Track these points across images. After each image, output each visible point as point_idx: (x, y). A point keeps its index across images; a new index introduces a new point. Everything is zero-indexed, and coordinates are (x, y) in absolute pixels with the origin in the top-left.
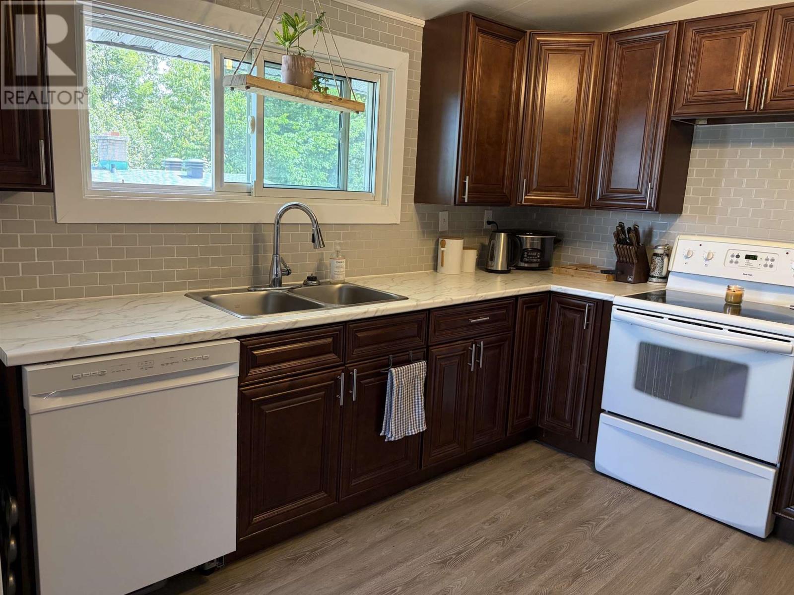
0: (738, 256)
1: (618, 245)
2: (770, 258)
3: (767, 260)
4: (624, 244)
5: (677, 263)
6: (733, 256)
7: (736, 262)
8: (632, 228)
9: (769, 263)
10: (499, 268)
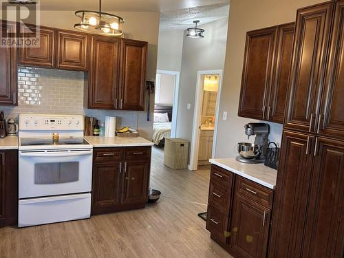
0: (48, 121)
3: (58, 121)
5: (22, 126)
6: (46, 121)
7: (48, 123)
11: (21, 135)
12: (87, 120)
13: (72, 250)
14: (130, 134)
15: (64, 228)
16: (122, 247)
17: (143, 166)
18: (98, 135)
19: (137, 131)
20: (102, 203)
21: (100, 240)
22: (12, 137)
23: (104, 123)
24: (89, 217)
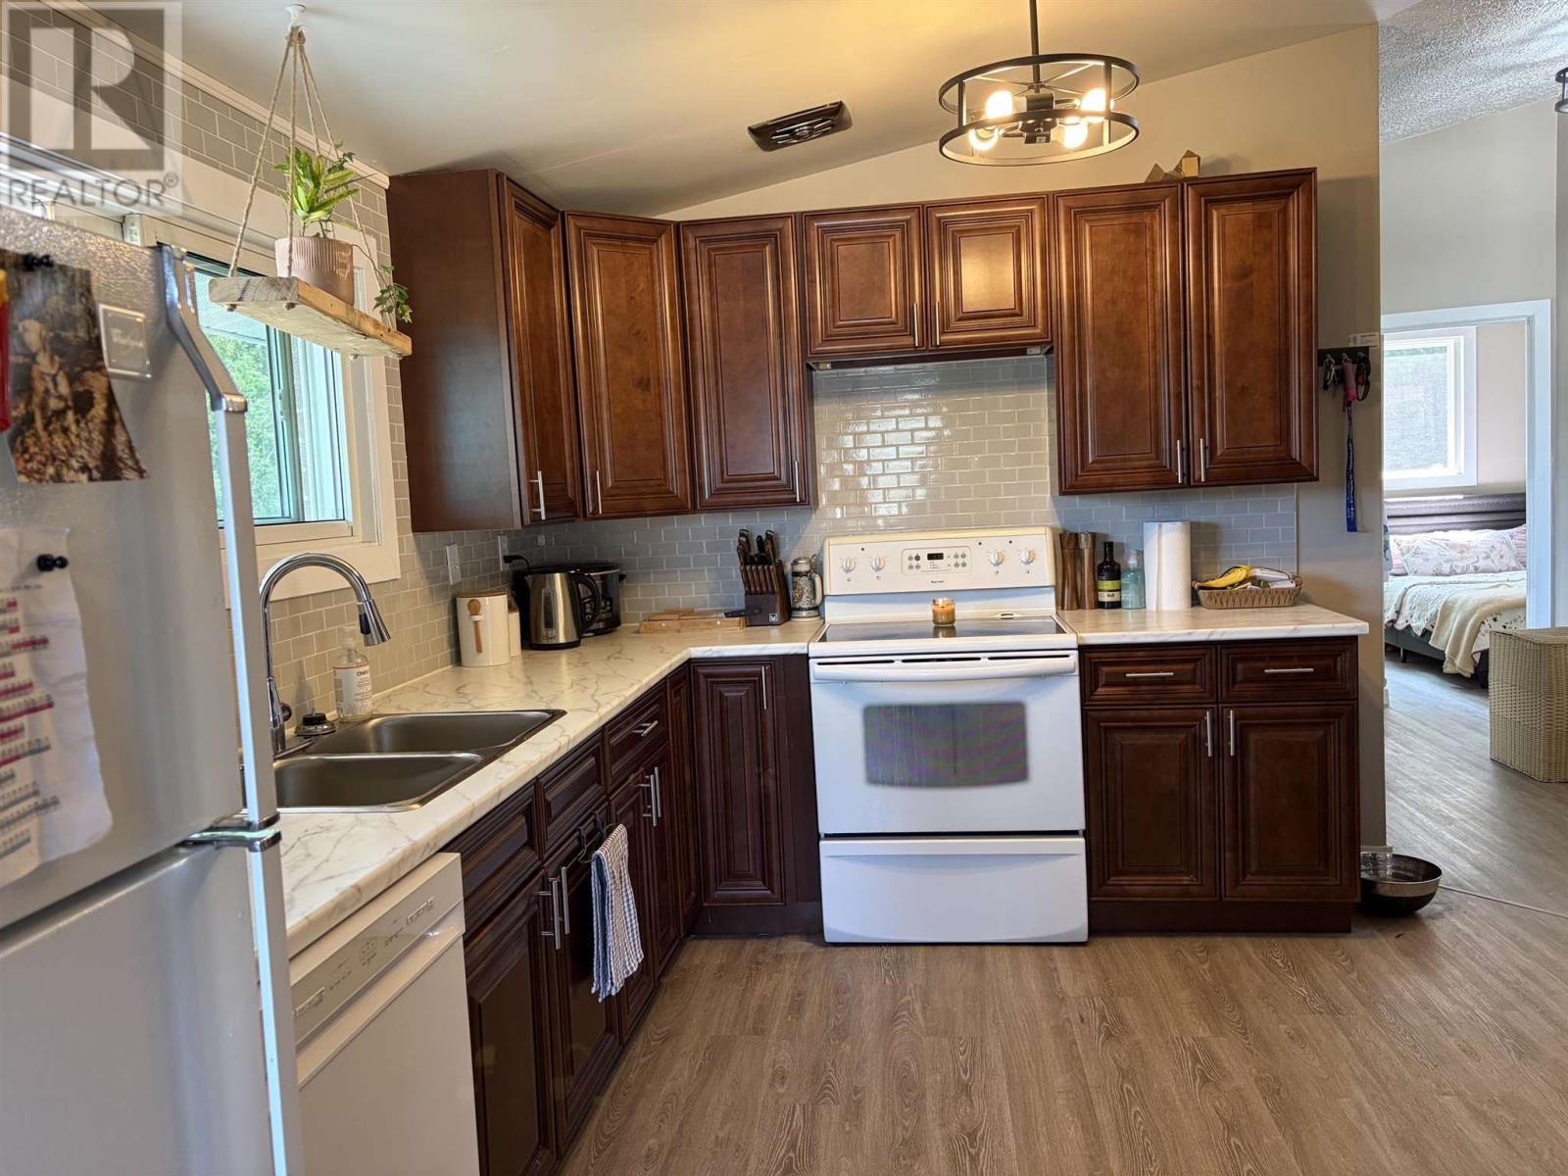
0: (918, 558)
1: (748, 568)
2: (960, 554)
3: (956, 556)
4: (752, 564)
5: (834, 581)
6: (910, 558)
7: (918, 567)
8: (764, 537)
9: (960, 560)
10: (562, 640)
11: (834, 613)
12: (1067, 545)
13: (994, 1047)
14: (1258, 595)
15: (980, 966)
17: (1320, 733)
18: (1117, 605)
19: (1294, 578)
20: (1140, 885)
21: (1114, 1031)
22: (804, 621)
23: (1140, 554)
24: (1084, 938)
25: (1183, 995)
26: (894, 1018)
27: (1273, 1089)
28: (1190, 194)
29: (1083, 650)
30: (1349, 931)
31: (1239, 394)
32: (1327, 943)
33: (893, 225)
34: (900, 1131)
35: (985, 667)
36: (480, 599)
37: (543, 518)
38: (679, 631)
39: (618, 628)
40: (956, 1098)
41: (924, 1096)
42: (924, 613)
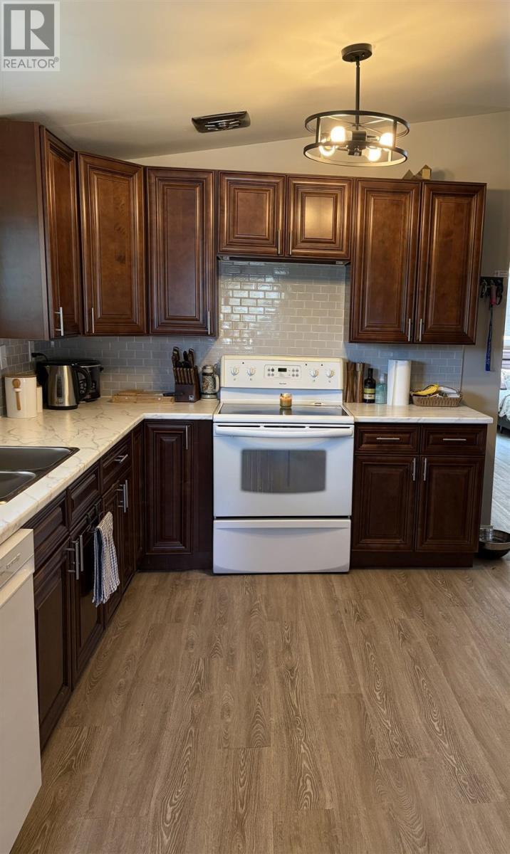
0: (273, 370)
1: (178, 369)
2: (295, 369)
3: (293, 371)
4: (180, 367)
5: (226, 380)
6: (269, 370)
7: (273, 375)
8: (188, 352)
9: (295, 373)
10: (67, 404)
11: (225, 397)
12: (350, 368)
13: (302, 626)
14: (441, 401)
15: (295, 585)
16: (406, 637)
17: (466, 471)
18: (372, 401)
19: (459, 393)
20: (375, 544)
21: (361, 616)
22: (208, 401)
23: (386, 376)
24: (347, 570)
25: (394, 598)
26: (251, 613)
27: (435, 642)
28: (425, 188)
29: (357, 424)
30: (471, 566)
31: (441, 297)
32: (461, 572)
33: (269, 185)
34: (255, 670)
35: (307, 431)
36: (20, 379)
37: (62, 334)
38: (135, 402)
39: (99, 399)
40: (283, 652)
41: (267, 652)
42: (275, 400)
